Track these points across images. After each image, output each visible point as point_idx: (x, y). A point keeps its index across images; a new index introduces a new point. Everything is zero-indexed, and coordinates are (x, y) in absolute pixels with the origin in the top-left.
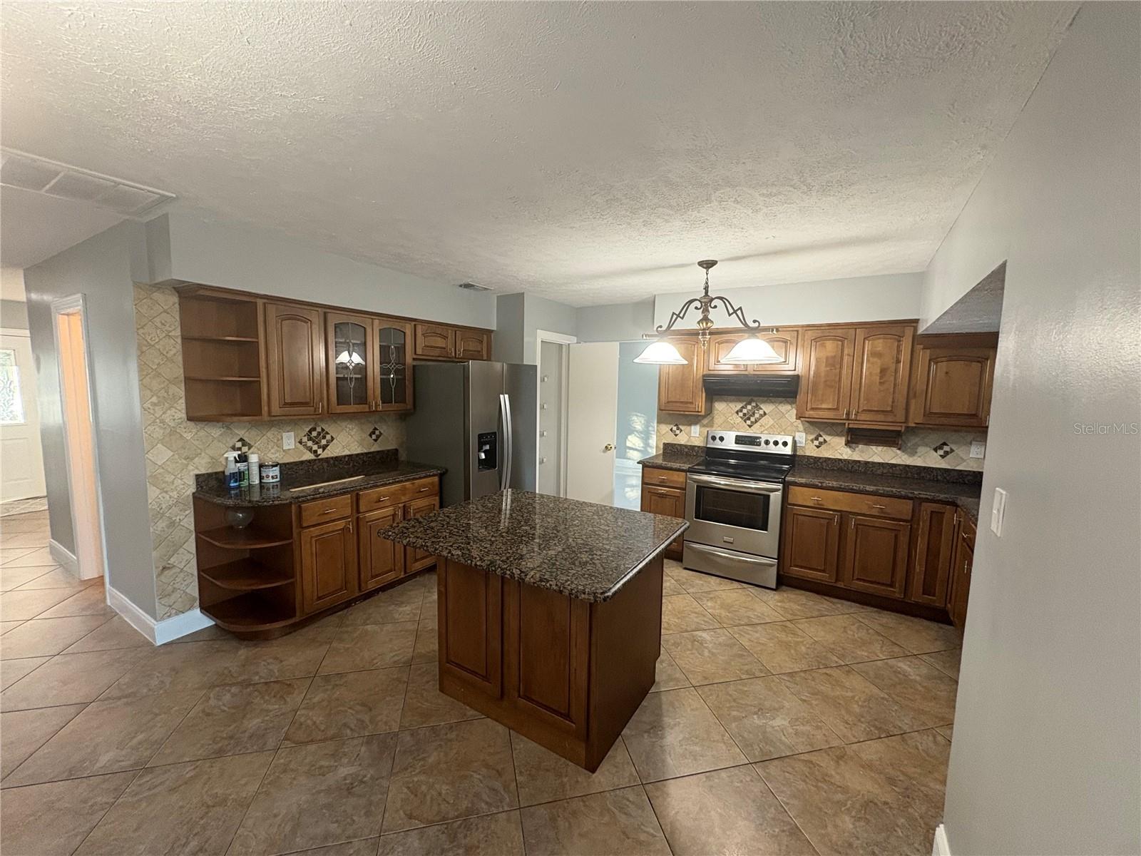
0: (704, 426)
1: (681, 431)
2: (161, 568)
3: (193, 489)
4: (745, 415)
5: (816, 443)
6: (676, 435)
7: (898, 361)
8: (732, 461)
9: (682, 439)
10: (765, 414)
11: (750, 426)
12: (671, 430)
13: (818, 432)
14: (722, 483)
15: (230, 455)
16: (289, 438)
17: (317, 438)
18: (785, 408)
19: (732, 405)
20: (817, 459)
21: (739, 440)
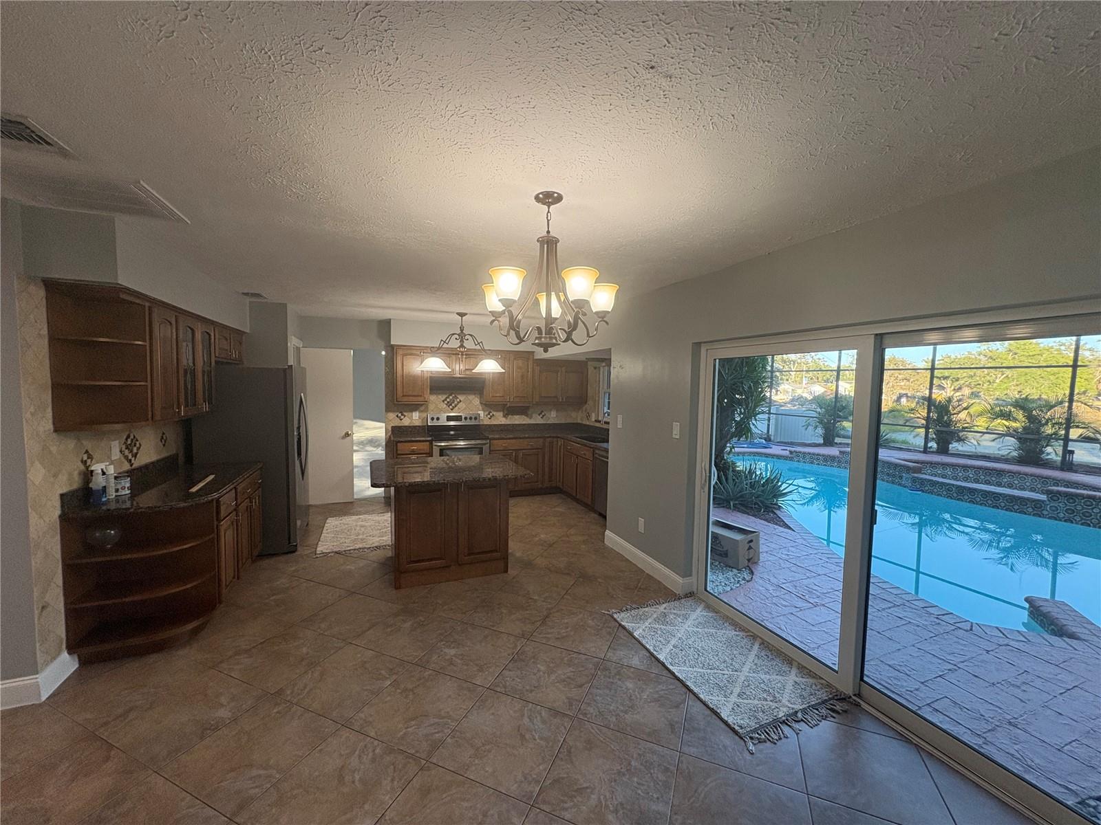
0: (422, 411)
1: (405, 416)
2: (40, 608)
3: (58, 512)
4: (448, 402)
5: (489, 416)
6: (401, 420)
7: (528, 372)
8: (452, 433)
9: (406, 422)
10: (460, 401)
11: (452, 409)
12: (397, 416)
13: (490, 410)
14: (462, 444)
15: (97, 468)
16: (116, 447)
17: (131, 447)
18: (471, 397)
19: (440, 397)
20: (490, 426)
21: (449, 418)
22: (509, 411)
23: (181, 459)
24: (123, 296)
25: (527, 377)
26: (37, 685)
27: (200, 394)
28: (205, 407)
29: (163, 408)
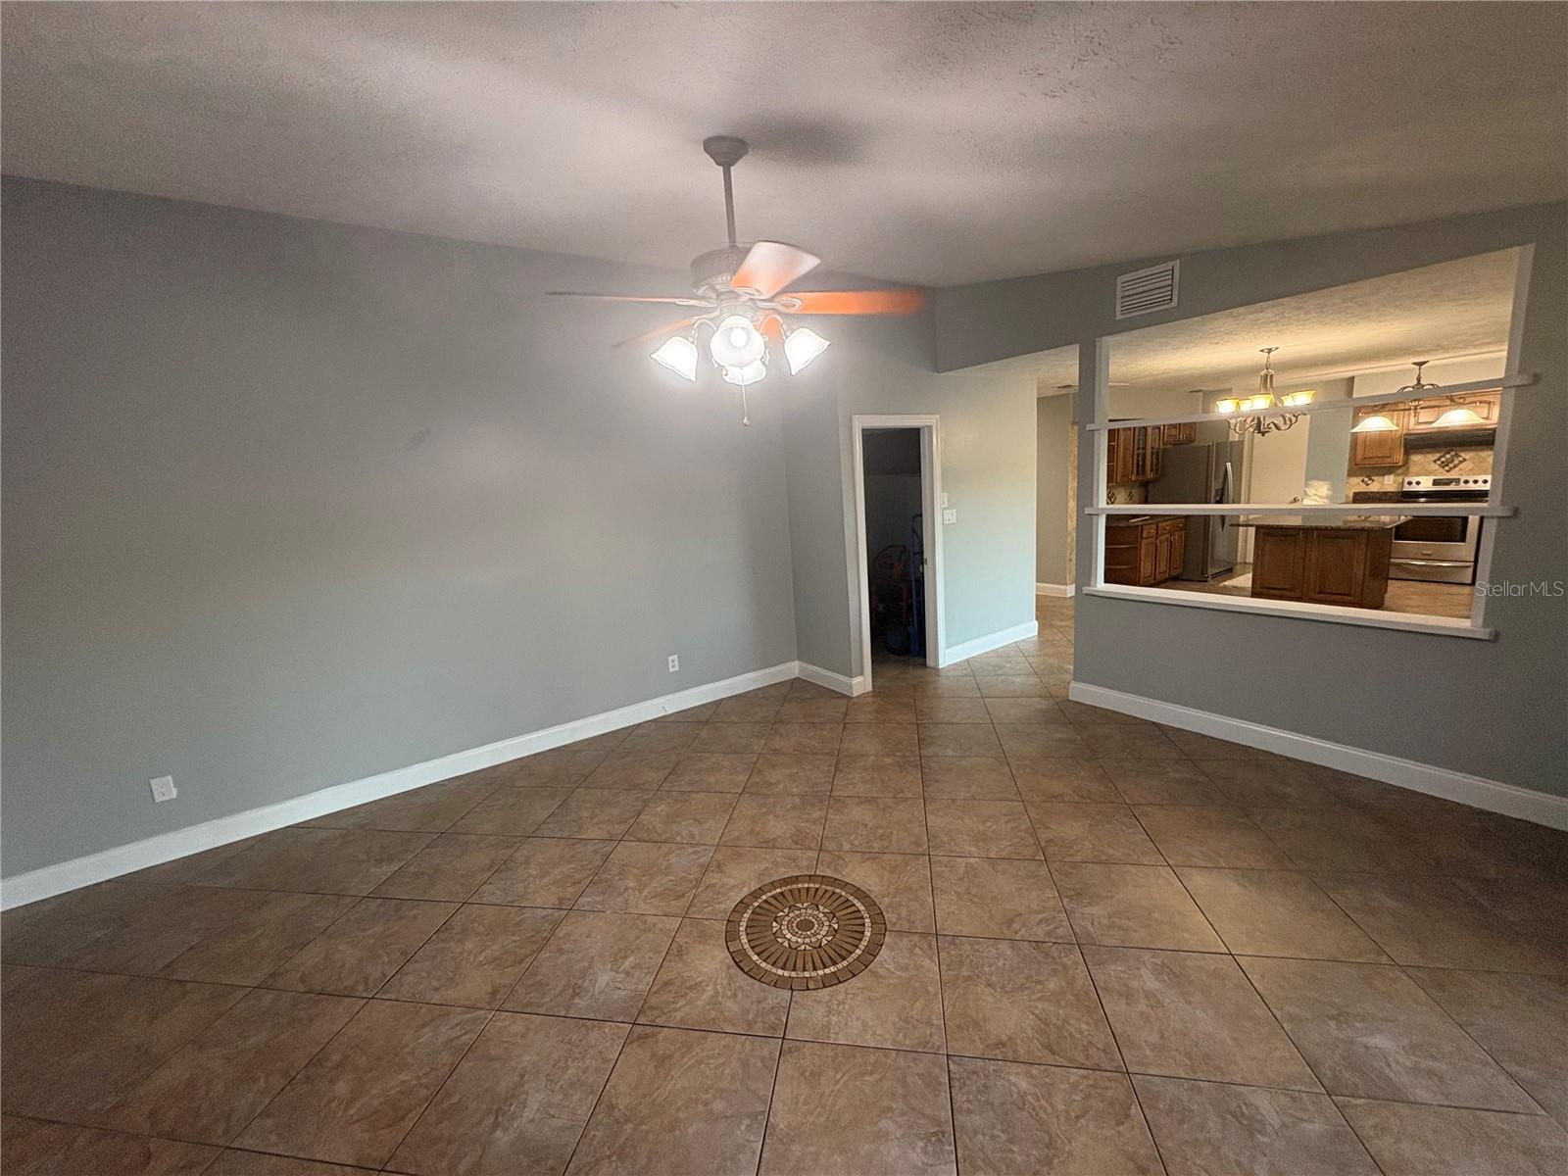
0: (1399, 474)
1: (1373, 481)
4: (1443, 462)
6: (1368, 485)
9: (1375, 487)
10: (1465, 460)
12: (1363, 481)
19: (1429, 456)
21: (1436, 483)
26: (1066, 590)
27: (1148, 468)
28: (1151, 475)
29: (1123, 476)
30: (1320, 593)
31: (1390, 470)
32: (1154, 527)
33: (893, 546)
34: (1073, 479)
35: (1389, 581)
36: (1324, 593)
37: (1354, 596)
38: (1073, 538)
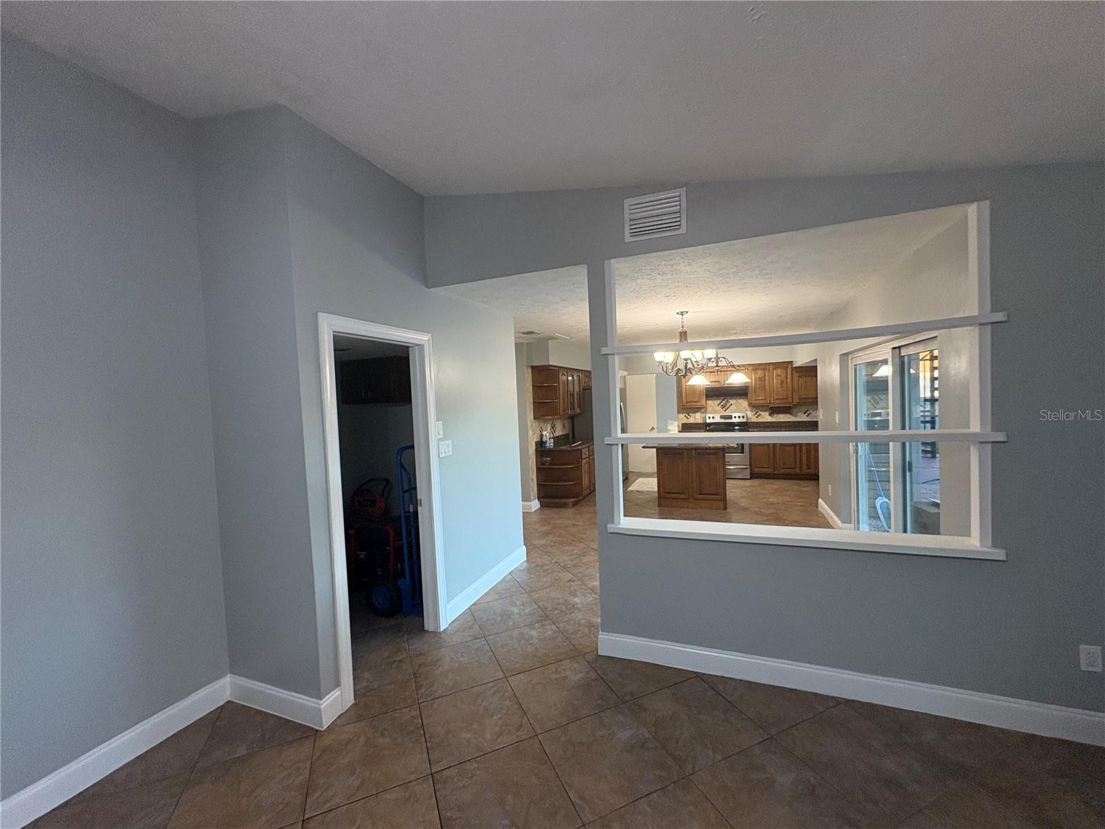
0: (702, 412)
1: (691, 416)
3: (535, 447)
4: (722, 405)
5: (756, 415)
6: (688, 419)
7: (787, 378)
9: (692, 420)
10: (732, 404)
11: (726, 411)
12: (685, 416)
13: (757, 410)
15: (544, 433)
16: (549, 427)
17: (553, 427)
18: (741, 401)
19: (715, 401)
20: (757, 423)
21: (722, 417)
22: (774, 411)
23: (571, 435)
24: (551, 368)
25: (787, 381)
26: (531, 505)
27: (576, 405)
28: (578, 411)
29: (563, 411)
30: (700, 494)
31: (697, 410)
32: (587, 449)
33: (373, 480)
34: (530, 412)
35: (727, 481)
36: (702, 494)
37: (720, 495)
38: (533, 462)
